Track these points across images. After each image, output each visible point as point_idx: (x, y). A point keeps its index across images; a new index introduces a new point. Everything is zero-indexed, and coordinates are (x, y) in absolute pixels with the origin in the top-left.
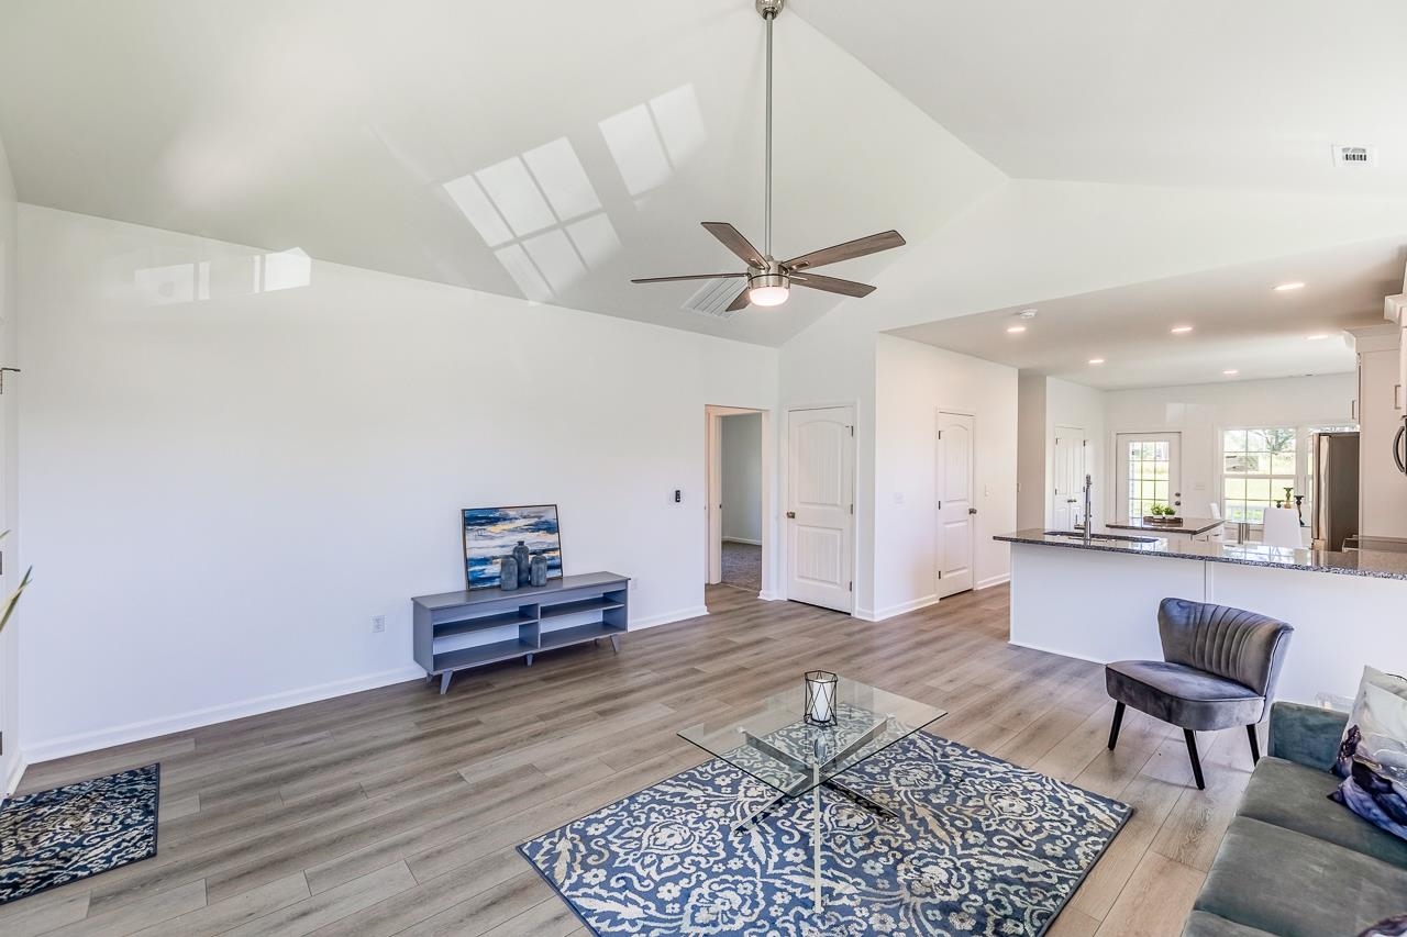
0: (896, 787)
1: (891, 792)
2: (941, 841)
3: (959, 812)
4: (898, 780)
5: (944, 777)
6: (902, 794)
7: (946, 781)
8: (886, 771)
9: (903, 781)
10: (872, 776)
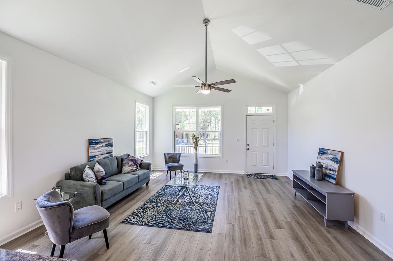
0: (177, 209)
1: (178, 207)
2: (165, 203)
3: (163, 209)
4: (178, 210)
5: (167, 215)
6: (175, 208)
7: (166, 214)
8: (181, 211)
9: (176, 211)
10: (183, 209)
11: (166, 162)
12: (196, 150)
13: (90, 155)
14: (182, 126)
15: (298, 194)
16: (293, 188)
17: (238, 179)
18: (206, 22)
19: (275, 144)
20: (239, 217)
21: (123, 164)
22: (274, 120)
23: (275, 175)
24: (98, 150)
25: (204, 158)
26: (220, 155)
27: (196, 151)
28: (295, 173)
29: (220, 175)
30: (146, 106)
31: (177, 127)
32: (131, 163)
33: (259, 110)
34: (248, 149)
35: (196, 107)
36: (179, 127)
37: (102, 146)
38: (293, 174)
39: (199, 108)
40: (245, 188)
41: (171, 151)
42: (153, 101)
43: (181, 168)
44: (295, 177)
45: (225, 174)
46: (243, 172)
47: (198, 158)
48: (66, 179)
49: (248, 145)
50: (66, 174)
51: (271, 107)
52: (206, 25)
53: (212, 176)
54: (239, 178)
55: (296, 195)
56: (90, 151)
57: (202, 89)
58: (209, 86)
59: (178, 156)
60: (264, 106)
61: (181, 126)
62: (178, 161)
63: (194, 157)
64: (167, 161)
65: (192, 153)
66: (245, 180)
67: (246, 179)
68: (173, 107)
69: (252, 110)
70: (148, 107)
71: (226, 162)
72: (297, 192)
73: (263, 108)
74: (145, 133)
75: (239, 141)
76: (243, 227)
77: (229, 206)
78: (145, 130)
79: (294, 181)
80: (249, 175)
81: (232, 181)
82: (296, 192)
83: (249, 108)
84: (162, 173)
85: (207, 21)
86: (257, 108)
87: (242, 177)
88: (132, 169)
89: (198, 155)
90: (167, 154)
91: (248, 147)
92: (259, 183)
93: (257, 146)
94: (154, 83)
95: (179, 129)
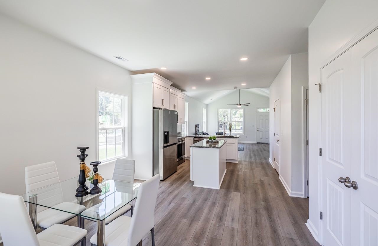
17: (252, 144)
20: (252, 150)
24: (197, 129)
26: (243, 134)
29: (243, 143)
30: (205, 109)
31: (220, 119)
33: (264, 110)
34: (258, 130)
35: (230, 109)
36: (221, 120)
40: (256, 146)
42: (207, 106)
45: (246, 143)
46: (255, 142)
49: (258, 128)
57: (238, 106)
58: (241, 104)
68: (218, 109)
69: (260, 110)
71: (246, 137)
73: (266, 109)
75: (253, 126)
80: (258, 144)
83: (258, 110)
87: (255, 144)
91: (258, 129)
92: (263, 145)
93: (263, 128)
94: (211, 99)
95: (220, 120)
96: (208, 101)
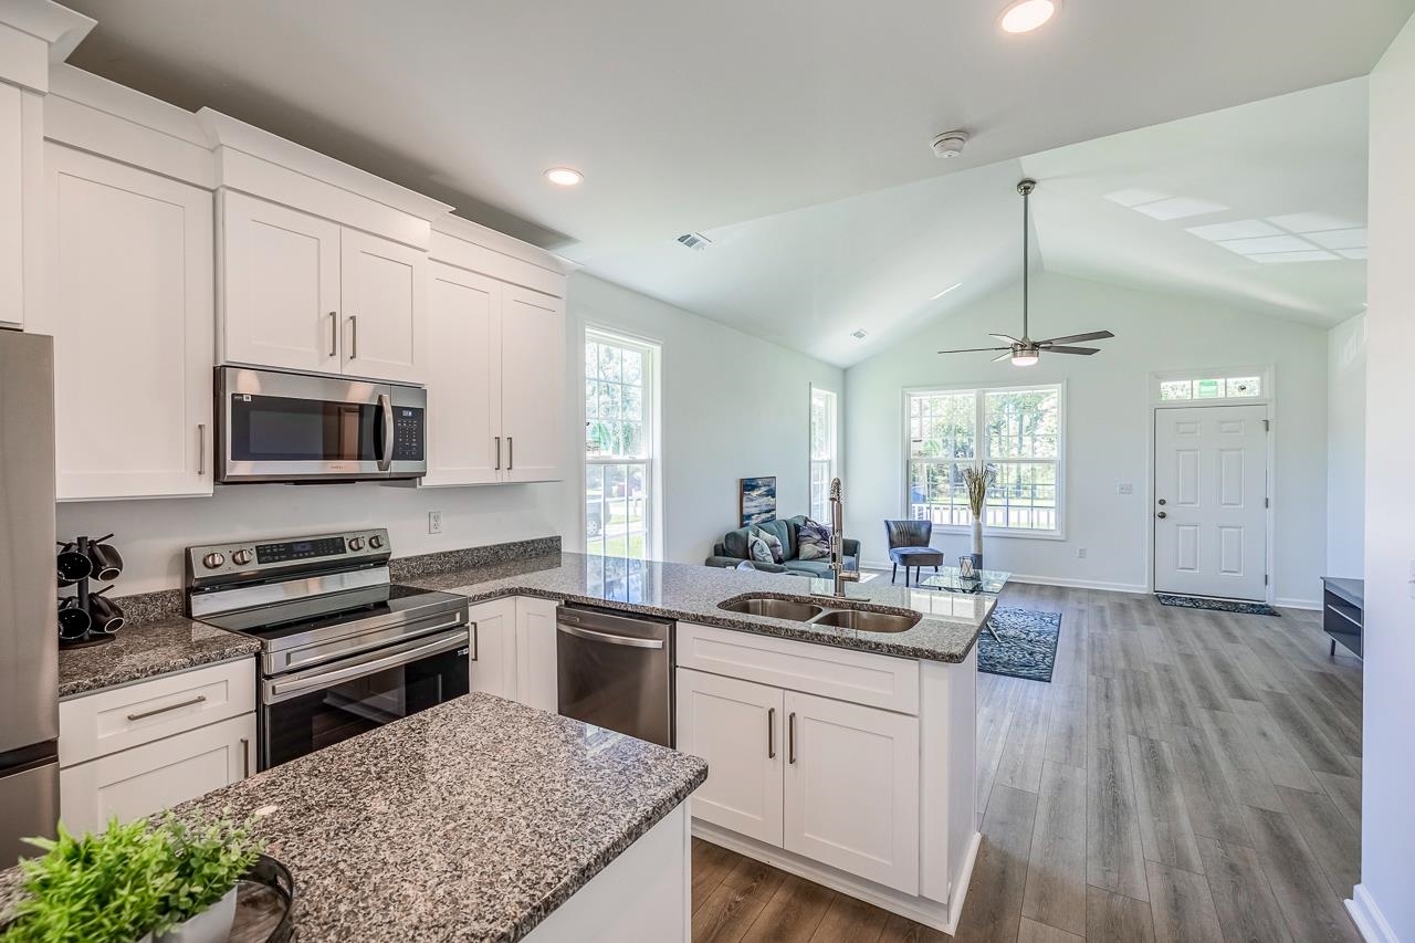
11: (892, 544)
12: (977, 513)
13: (745, 512)
14: (929, 445)
15: (1340, 647)
16: (1325, 633)
17: (1122, 605)
18: (1026, 188)
19: (1271, 503)
20: (1124, 671)
21: (801, 539)
22: (1267, 421)
23: (1271, 605)
24: (754, 504)
25: (998, 540)
26: (1058, 533)
27: (978, 518)
28: (1332, 585)
29: (1060, 592)
30: (828, 393)
31: (915, 447)
32: (818, 537)
33: (1204, 388)
34: (1163, 516)
35: (975, 390)
36: (922, 449)
37: (761, 495)
38: (1325, 590)
39: (984, 392)
40: (1149, 623)
41: (898, 516)
42: (844, 378)
43: (936, 560)
44: (1330, 597)
45: (1075, 590)
46: (1143, 588)
47: (984, 540)
48: (716, 554)
49: (1162, 502)
50: (716, 547)
51: (1257, 379)
52: (1026, 194)
53: (1033, 592)
54: (1126, 602)
55: (1333, 653)
56: (745, 504)
57: (1015, 356)
58: (1035, 346)
59: (924, 530)
60: (1225, 374)
61: (926, 444)
62: (926, 544)
63: (969, 535)
64: (895, 540)
65: (963, 522)
66: (1150, 607)
67: (1154, 607)
68: (903, 393)
69: (1174, 390)
70: (835, 395)
71: (1077, 555)
72: (1338, 643)
73: (1221, 381)
74: (825, 465)
75: (1126, 490)
76: (1134, 686)
77: (1093, 651)
78: (825, 459)
79: (1327, 611)
80: (1166, 599)
81: (1102, 607)
82: (1334, 642)
83: (1166, 386)
84: (875, 575)
85: (1026, 186)
86: (1196, 383)
87: (1141, 602)
88: (820, 550)
89: (985, 532)
90: (894, 522)
91: (1160, 509)
92: (1200, 619)
93: (1198, 505)
94: (859, 335)
95: (920, 453)
96: (839, 343)
